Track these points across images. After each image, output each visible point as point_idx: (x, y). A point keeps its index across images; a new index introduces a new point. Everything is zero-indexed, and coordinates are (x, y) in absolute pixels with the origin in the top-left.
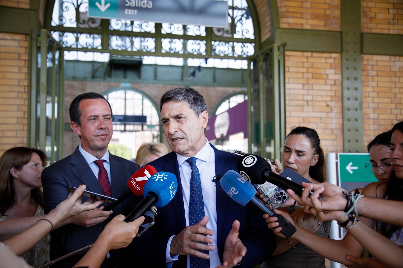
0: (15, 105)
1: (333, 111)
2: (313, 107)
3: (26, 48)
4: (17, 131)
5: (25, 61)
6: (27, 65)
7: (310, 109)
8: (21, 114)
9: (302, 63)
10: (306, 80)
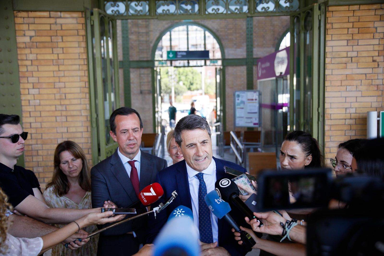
0: (77, 76)
1: (379, 67)
2: (357, 63)
3: (82, 24)
4: (81, 99)
5: (83, 36)
6: (84, 40)
7: (355, 65)
8: (83, 84)
9: (348, 17)
10: (351, 35)
